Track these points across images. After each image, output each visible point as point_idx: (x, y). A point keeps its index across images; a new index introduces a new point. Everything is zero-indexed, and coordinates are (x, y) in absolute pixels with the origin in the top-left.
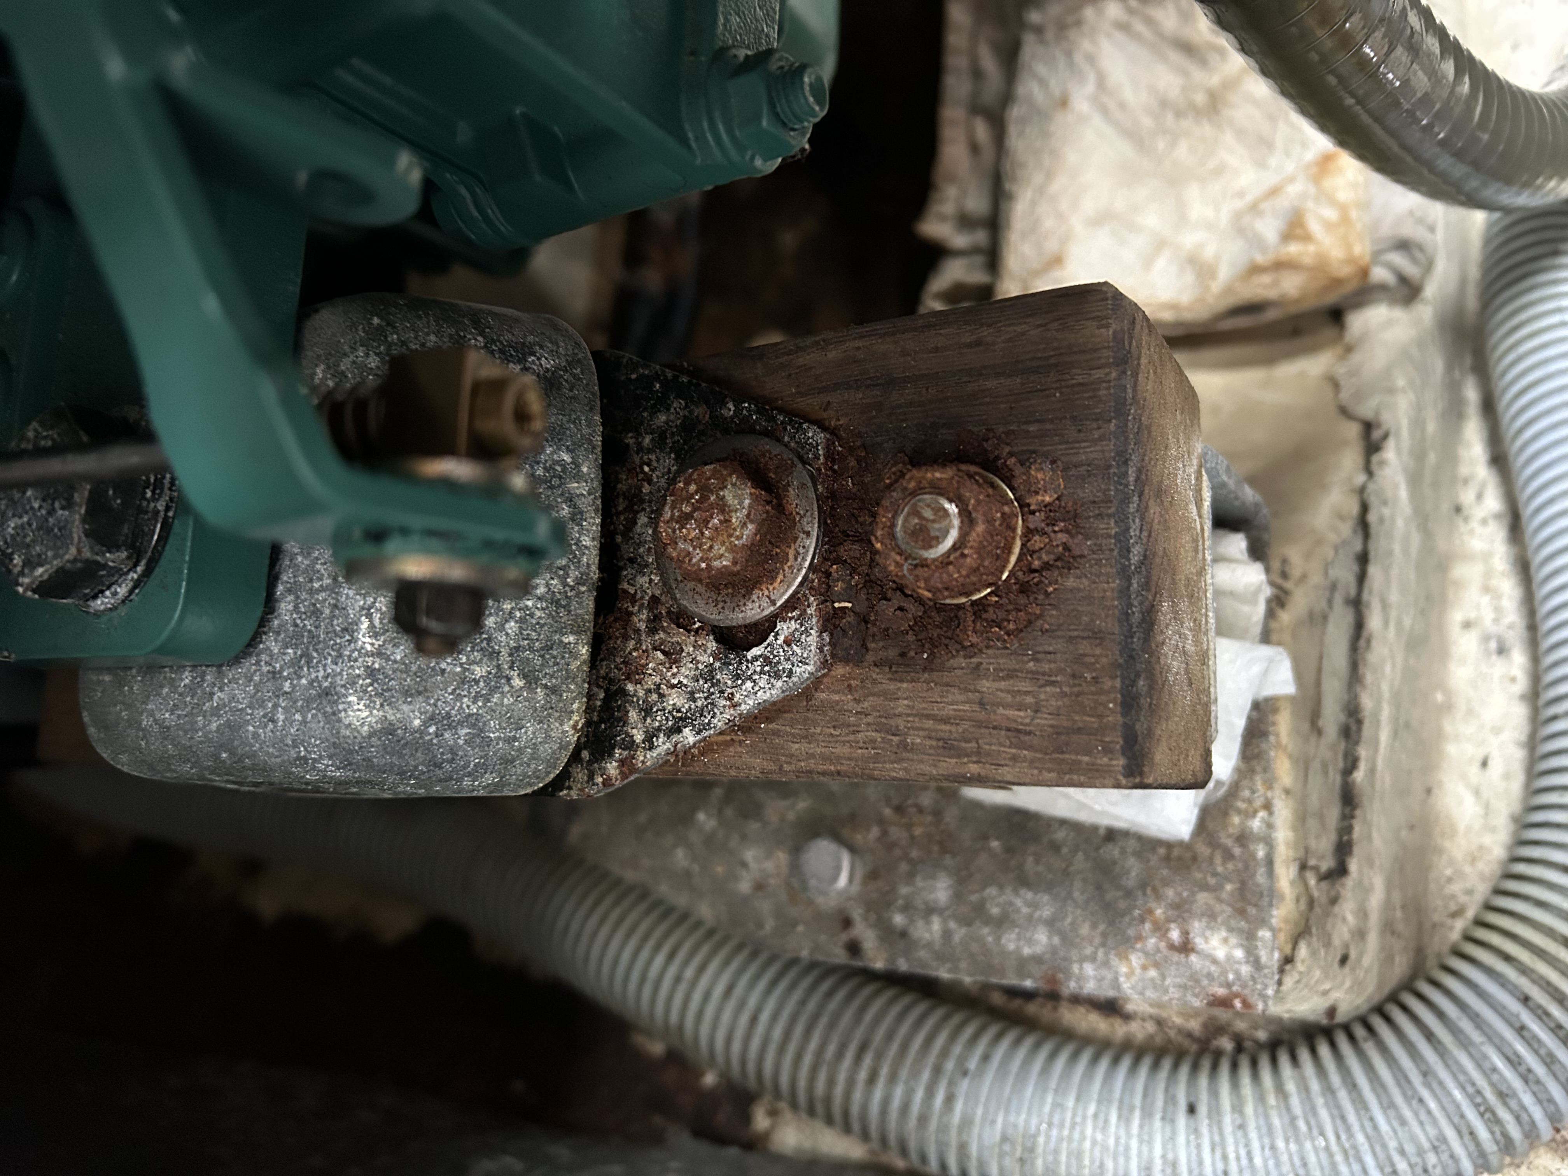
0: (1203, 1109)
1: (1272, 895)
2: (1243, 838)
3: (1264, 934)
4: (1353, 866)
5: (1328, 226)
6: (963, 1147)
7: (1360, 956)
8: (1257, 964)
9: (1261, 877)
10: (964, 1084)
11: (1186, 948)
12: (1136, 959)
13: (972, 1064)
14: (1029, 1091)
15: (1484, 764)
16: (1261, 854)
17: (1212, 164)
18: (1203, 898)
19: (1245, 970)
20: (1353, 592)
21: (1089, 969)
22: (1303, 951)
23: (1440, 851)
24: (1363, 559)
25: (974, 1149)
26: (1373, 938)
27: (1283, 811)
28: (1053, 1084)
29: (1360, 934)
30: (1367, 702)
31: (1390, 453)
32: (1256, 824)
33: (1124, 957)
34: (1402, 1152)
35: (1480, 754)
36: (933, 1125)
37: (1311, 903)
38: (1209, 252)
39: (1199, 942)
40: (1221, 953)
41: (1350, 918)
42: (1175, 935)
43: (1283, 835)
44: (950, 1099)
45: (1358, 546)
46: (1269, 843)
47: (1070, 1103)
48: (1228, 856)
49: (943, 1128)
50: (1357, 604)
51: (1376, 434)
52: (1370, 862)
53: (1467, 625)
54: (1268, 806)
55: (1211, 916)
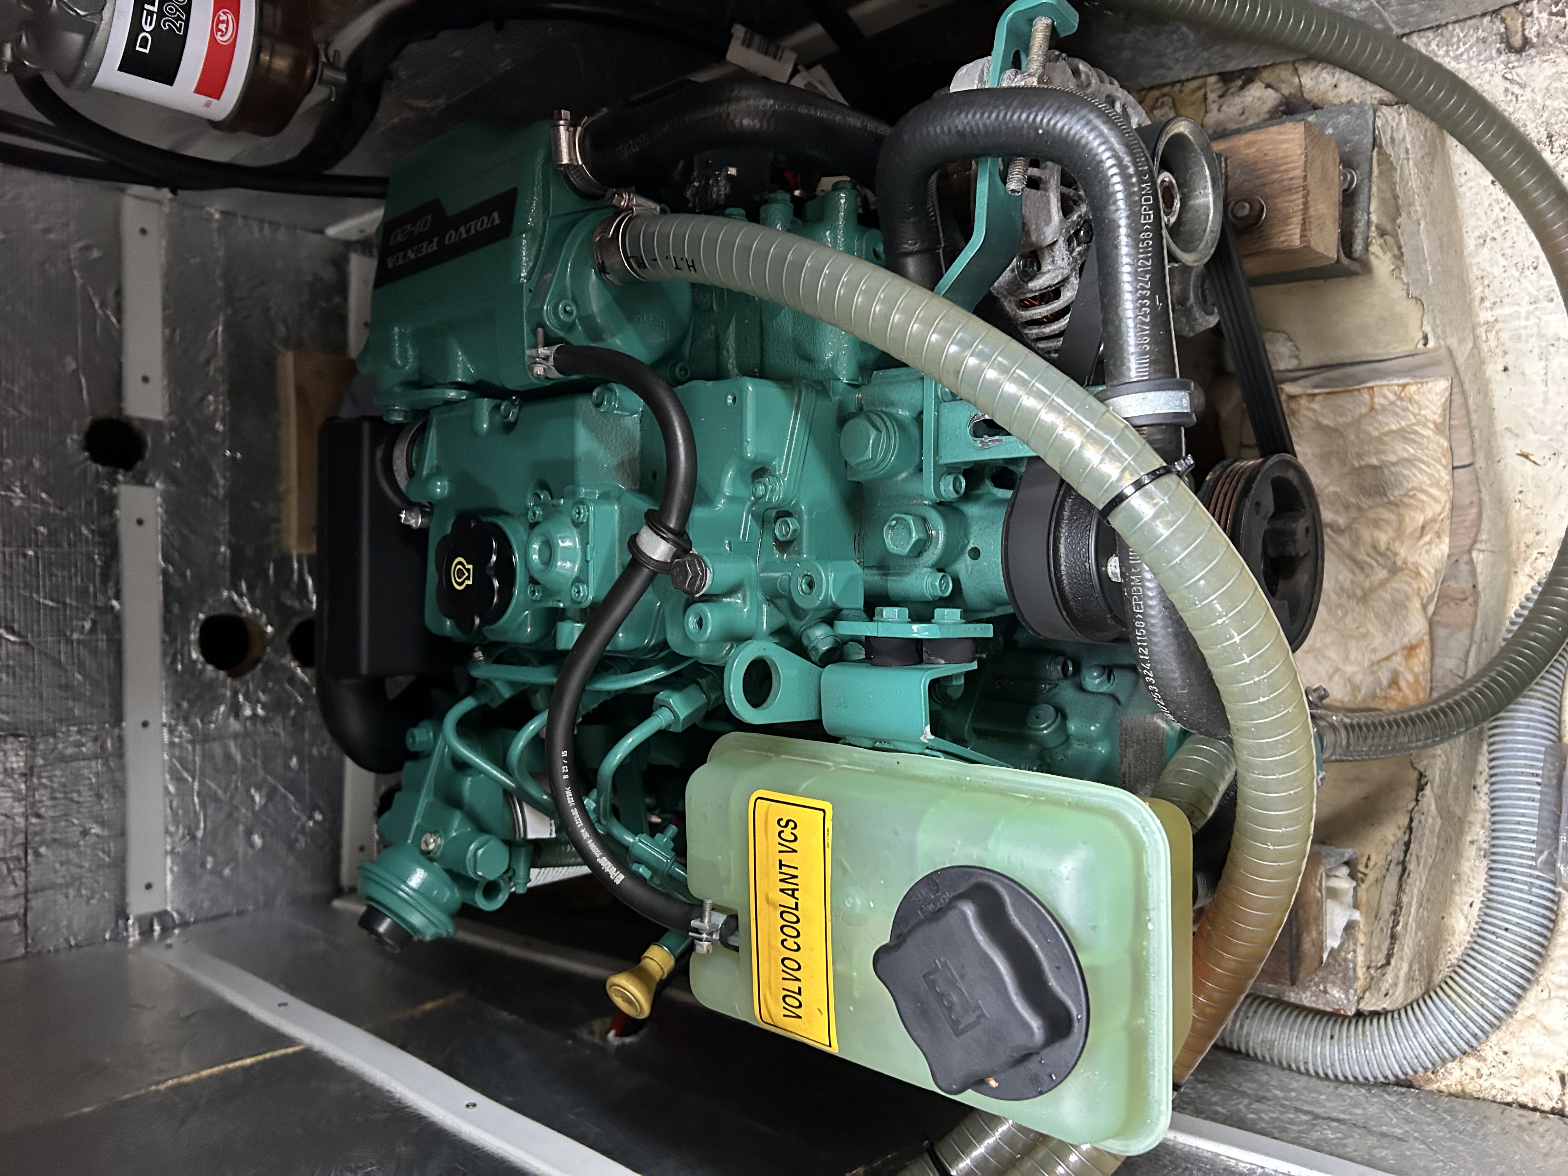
0: (1336, 1038)
1: (1356, 978)
2: (1345, 960)
3: (1352, 991)
4: (1393, 962)
5: (1409, 685)
6: (1247, 1043)
7: (1394, 993)
8: (1349, 1000)
9: (1351, 973)
10: (1247, 1022)
11: (1325, 992)
12: (1308, 993)
13: (1250, 1014)
14: (1272, 1026)
15: (1471, 905)
16: (1351, 965)
17: (1362, 630)
18: (1331, 977)
19: (1345, 1002)
20: (1401, 858)
21: (1292, 995)
22: (1367, 995)
23: (1446, 941)
24: (1407, 845)
25: (1251, 1044)
26: (1401, 986)
27: (1361, 951)
28: (1281, 1024)
29: (1395, 985)
30: (1405, 899)
31: (1428, 791)
32: (1350, 956)
33: (1304, 992)
34: (1405, 1058)
35: (1470, 900)
36: (1235, 1035)
37: (1372, 978)
38: (1358, 678)
39: (1330, 991)
40: (1337, 995)
41: (1390, 981)
42: (1322, 987)
43: (1360, 959)
44: (1242, 1026)
45: (1406, 838)
46: (1355, 964)
47: (1287, 1031)
48: (1340, 965)
49: (1240, 1036)
50: (1403, 864)
51: (1423, 781)
52: (1402, 959)
53: (1472, 842)
54: (1354, 951)
55: (1334, 983)
